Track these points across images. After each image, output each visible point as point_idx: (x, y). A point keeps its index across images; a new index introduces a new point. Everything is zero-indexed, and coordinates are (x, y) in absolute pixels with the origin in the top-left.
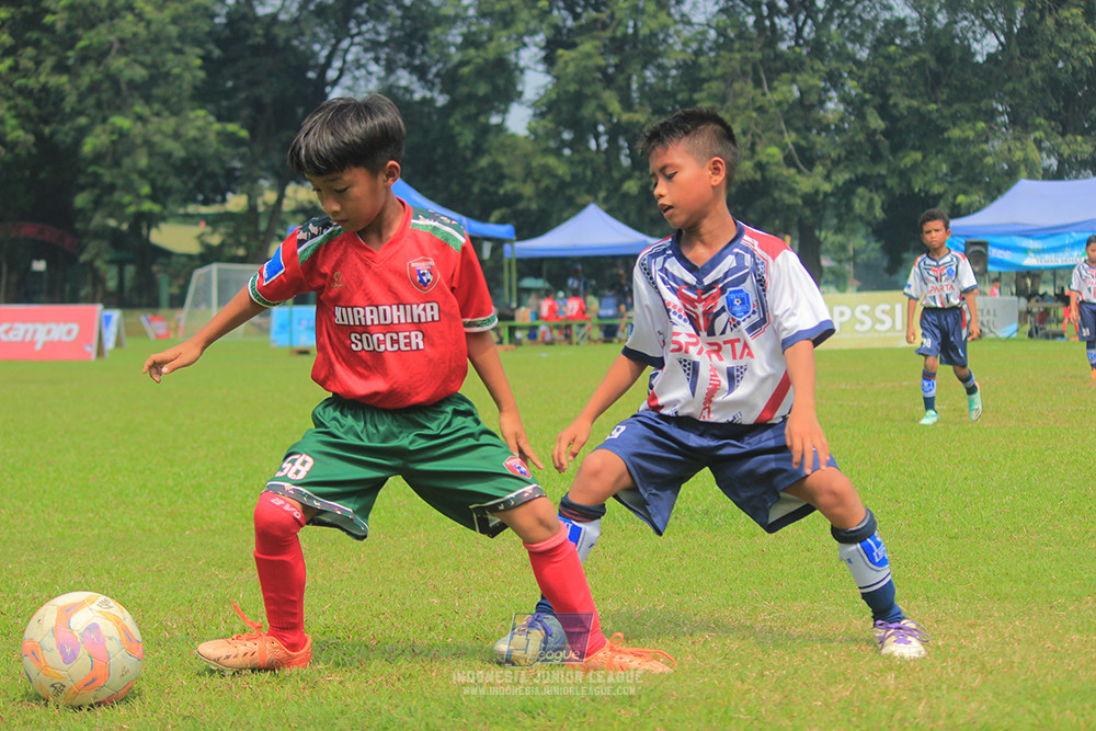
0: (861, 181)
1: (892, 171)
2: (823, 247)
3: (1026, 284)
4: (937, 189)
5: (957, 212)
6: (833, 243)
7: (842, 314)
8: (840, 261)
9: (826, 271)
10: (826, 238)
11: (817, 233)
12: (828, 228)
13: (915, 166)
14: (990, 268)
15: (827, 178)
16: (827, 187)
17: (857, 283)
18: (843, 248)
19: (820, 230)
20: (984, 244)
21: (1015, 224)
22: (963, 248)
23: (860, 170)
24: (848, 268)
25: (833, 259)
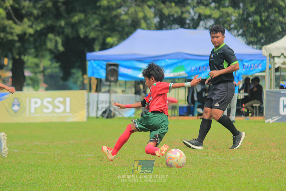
0: (51, 29)
1: (67, 24)
2: (26, 65)
3: (140, 87)
4: (92, 35)
5: (105, 46)
6: (31, 63)
7: (36, 103)
8: (35, 73)
9: (27, 79)
10: (28, 60)
11: (23, 57)
12: (29, 54)
13: (80, 21)
14: (120, 78)
15: (31, 26)
16: (31, 31)
17: (45, 86)
18: (37, 65)
19: (25, 55)
20: (117, 65)
21: (134, 54)
22: (105, 67)
23: (49, 22)
24: (40, 77)
25: (32, 72)
